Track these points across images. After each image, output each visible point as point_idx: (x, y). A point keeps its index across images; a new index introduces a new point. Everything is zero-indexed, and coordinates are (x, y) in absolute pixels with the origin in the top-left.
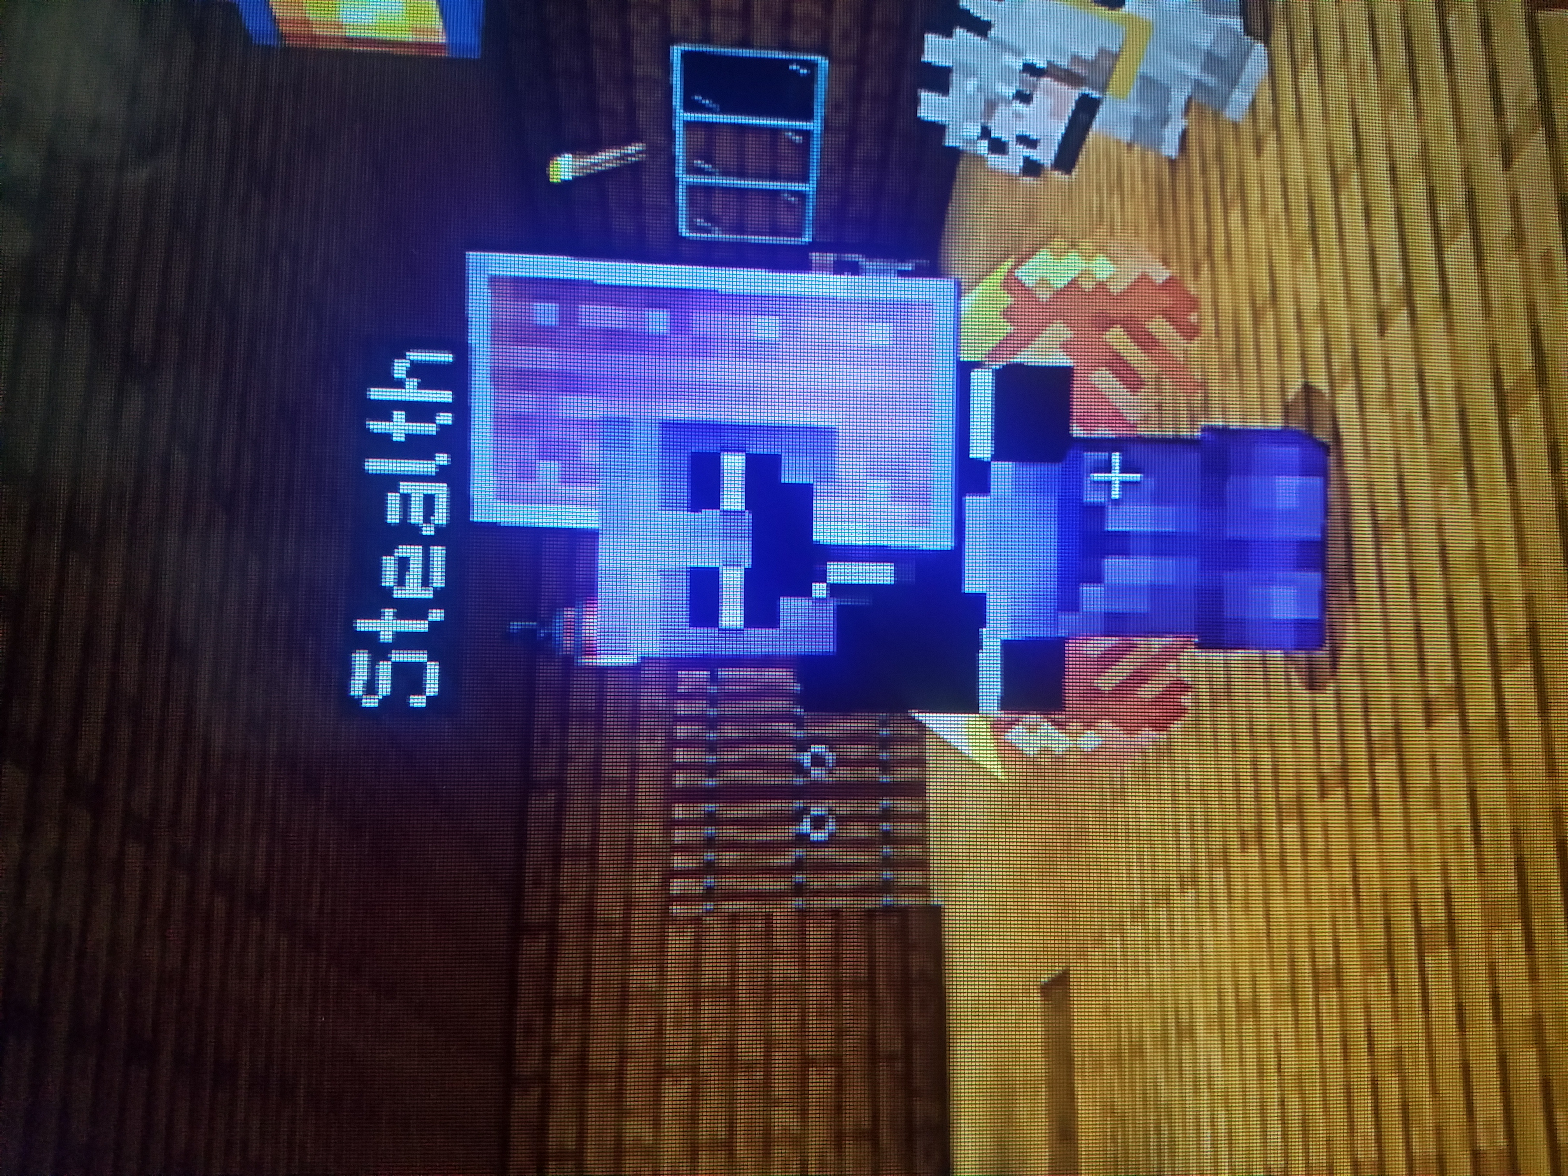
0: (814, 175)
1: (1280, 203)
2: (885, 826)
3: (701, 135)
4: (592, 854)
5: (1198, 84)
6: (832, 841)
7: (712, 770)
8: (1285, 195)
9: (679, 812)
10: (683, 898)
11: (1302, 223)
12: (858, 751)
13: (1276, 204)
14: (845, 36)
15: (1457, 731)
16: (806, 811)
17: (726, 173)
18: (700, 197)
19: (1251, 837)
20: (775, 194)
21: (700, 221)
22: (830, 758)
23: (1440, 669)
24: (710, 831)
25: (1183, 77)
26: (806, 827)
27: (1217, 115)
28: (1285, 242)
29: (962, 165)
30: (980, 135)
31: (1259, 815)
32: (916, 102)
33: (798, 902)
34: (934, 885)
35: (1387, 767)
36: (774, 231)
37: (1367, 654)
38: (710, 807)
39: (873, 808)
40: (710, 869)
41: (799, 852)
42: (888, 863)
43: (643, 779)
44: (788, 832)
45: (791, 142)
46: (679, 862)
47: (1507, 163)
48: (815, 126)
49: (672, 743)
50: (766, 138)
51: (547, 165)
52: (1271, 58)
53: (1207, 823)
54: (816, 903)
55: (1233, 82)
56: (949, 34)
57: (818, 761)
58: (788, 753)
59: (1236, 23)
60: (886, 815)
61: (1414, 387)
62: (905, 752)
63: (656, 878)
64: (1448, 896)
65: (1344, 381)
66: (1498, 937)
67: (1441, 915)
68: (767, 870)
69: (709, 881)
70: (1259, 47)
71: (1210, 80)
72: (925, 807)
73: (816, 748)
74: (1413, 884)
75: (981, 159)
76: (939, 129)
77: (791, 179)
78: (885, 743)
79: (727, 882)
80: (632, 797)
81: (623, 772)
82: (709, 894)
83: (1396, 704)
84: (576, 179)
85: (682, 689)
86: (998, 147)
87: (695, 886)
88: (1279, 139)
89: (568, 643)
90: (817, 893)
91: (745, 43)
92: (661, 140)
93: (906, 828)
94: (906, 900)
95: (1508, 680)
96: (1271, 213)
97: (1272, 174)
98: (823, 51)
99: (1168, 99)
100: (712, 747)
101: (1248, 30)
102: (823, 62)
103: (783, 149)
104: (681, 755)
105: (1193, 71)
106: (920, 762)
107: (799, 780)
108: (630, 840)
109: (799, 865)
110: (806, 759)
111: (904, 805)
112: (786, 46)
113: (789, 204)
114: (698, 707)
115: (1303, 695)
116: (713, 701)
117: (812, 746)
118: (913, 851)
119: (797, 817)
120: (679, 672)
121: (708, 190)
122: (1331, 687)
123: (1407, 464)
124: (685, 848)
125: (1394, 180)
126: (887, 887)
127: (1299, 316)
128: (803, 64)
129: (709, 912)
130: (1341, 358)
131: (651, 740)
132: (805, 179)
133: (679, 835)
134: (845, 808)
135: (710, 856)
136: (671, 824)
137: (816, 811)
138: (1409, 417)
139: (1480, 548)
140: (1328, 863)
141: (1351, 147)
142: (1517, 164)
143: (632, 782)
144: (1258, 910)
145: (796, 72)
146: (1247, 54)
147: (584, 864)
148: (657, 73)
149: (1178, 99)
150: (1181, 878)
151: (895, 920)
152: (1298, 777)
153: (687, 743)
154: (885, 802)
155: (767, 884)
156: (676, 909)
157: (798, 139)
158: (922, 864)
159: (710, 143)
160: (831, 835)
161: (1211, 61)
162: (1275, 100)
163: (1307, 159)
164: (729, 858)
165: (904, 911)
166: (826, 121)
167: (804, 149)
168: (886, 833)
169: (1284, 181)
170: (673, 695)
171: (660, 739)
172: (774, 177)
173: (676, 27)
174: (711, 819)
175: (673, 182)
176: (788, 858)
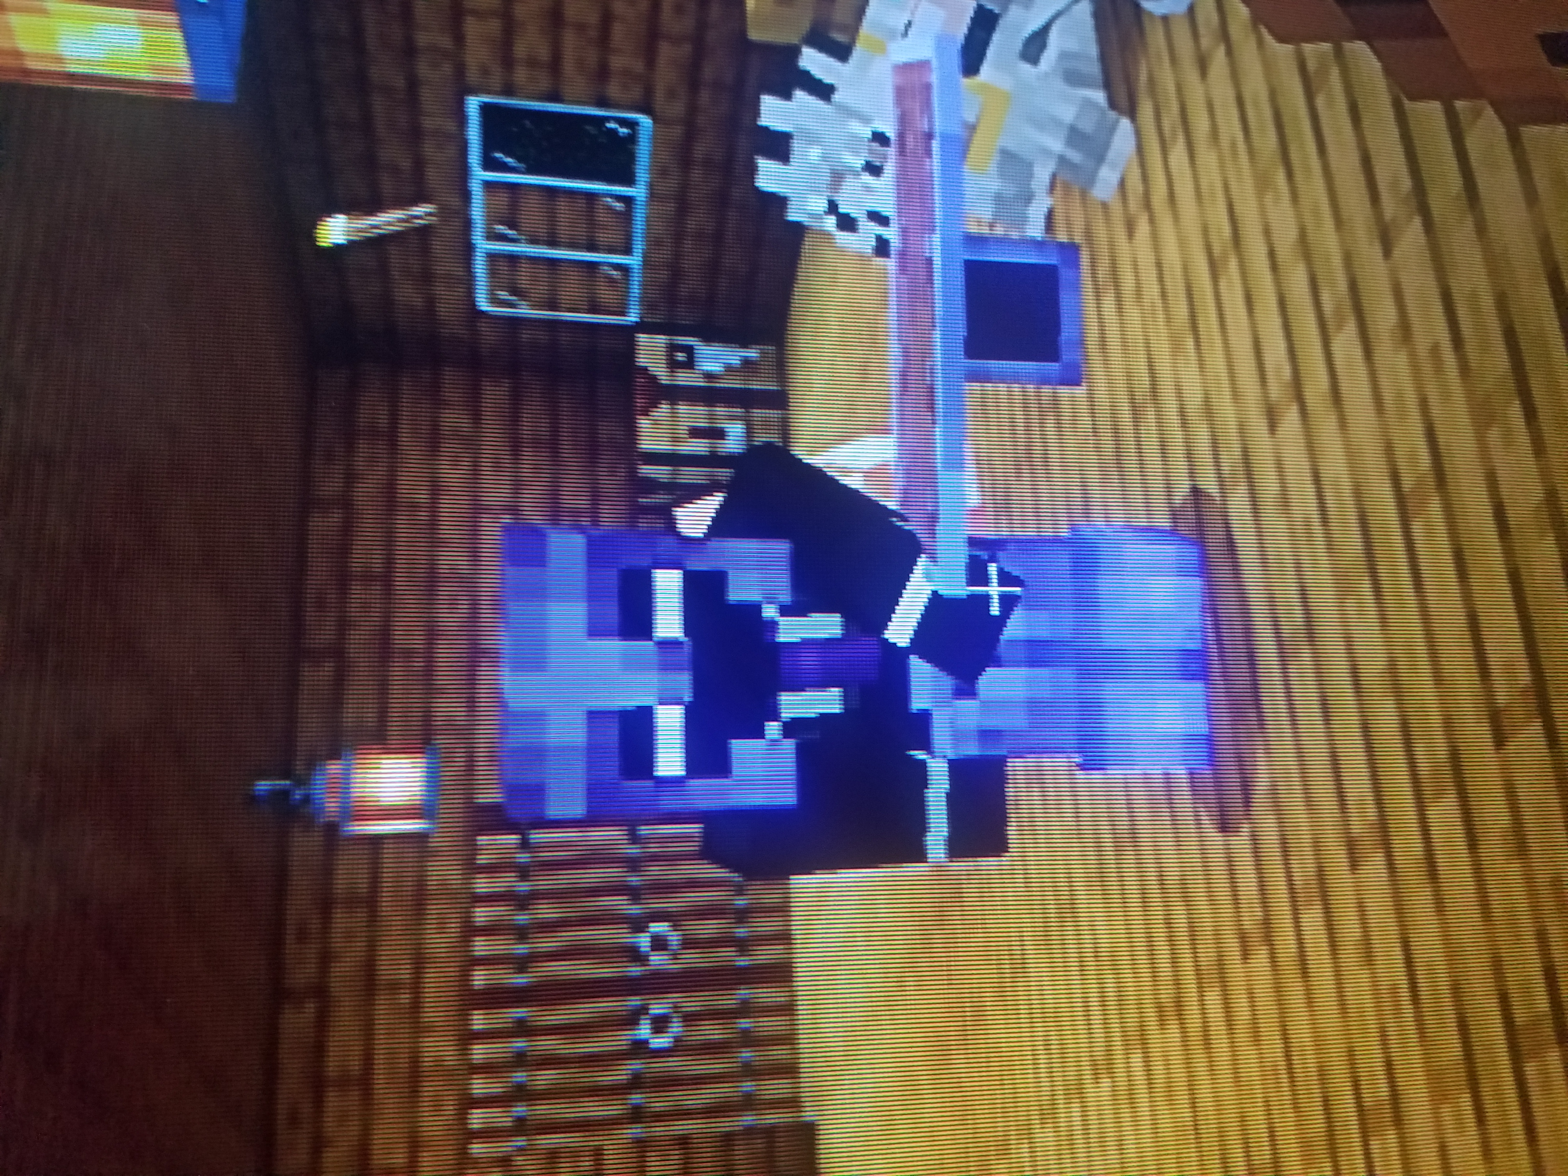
0: (639, 247)
1: (1155, 290)
2: (744, 1023)
3: (503, 198)
4: (365, 1082)
5: (1062, 160)
6: (678, 1048)
7: (522, 964)
8: (1161, 279)
9: (479, 1021)
10: (488, 1134)
11: (1181, 310)
12: (709, 928)
13: (1152, 290)
14: (671, 94)
15: (1384, 873)
16: (643, 1010)
17: (534, 241)
18: (503, 267)
19: (1170, 1011)
20: (592, 266)
21: (504, 295)
22: (674, 938)
23: (1361, 803)
24: (520, 1044)
25: (1046, 152)
26: (644, 1031)
27: (1084, 195)
28: (1163, 331)
29: (808, 244)
30: (826, 210)
31: (1177, 983)
32: (753, 170)
33: (635, 1131)
34: (806, 1097)
35: (1312, 919)
36: (594, 309)
37: (1282, 787)
38: (520, 1012)
39: (727, 1000)
40: (521, 1093)
41: (635, 1065)
42: (749, 1071)
43: (431, 978)
44: (620, 1040)
45: (610, 208)
46: (479, 1086)
47: (1387, 252)
48: (639, 192)
49: (470, 931)
50: (582, 203)
51: (314, 226)
52: (1138, 133)
53: (1120, 998)
54: (659, 1130)
55: (1100, 158)
56: (787, 95)
57: (659, 944)
58: (621, 936)
59: (1099, 96)
60: (745, 1009)
61: (1310, 490)
62: (765, 925)
63: (450, 1109)
64: (1389, 1066)
65: (1236, 484)
66: (1446, 1110)
67: (1384, 1091)
68: (595, 1091)
69: (520, 1109)
70: (1125, 123)
71: (1075, 156)
72: (793, 995)
73: (658, 928)
74: (1351, 1053)
75: (828, 235)
76: (779, 202)
77: (611, 250)
78: (742, 915)
79: (542, 1110)
80: (416, 1006)
81: (405, 973)
82: (521, 1126)
83: (1317, 845)
84: (351, 243)
85: (482, 859)
86: (847, 223)
87: (500, 1117)
88: (1152, 221)
89: (331, 805)
90: (659, 1117)
91: (555, 97)
92: (455, 201)
93: (769, 1024)
94: (771, 1118)
95: (1433, 813)
96: (1146, 300)
97: (1146, 258)
98: (646, 109)
99: (1030, 176)
100: (522, 933)
101: (1112, 104)
102: (645, 121)
103: (602, 217)
104: (481, 946)
105: (1056, 145)
106: (785, 938)
107: (635, 970)
108: (415, 1061)
109: (636, 1083)
110: (644, 941)
111: (767, 995)
112: (602, 103)
113: (611, 280)
114: (506, 882)
115: (1215, 838)
116: (524, 872)
117: (651, 925)
118: (779, 1053)
119: (632, 1019)
120: (479, 838)
121: (513, 259)
122: (1245, 829)
123: (1308, 574)
124: (488, 1069)
125: (1274, 267)
126: (749, 1103)
127: (1182, 412)
128: (623, 122)
129: (521, 1149)
130: (1231, 457)
131: (441, 927)
132: (627, 250)
133: (479, 1052)
134: (693, 1003)
135: (520, 1076)
136: (469, 1037)
137: (657, 1009)
138: (1307, 523)
139: (1392, 666)
140: (1256, 1037)
141: (1227, 231)
142: (1397, 253)
143: (416, 987)
144: (1182, 1098)
145: (614, 132)
146: (1112, 129)
147: (355, 1095)
148: (451, 126)
149: (1042, 174)
150: (1094, 1064)
151: (759, 1144)
152: (1217, 935)
153: (489, 930)
154: (743, 992)
155: (595, 1109)
156: (477, 1148)
157: (619, 206)
158: (790, 1070)
159: (514, 206)
160: (677, 1040)
161: (1075, 136)
162: (1145, 178)
163: (1182, 243)
164: (545, 1078)
165: (770, 1132)
166: (651, 186)
167: (627, 216)
168: (745, 1031)
169: (1159, 265)
170: (472, 868)
171: (454, 927)
172: (592, 247)
173: (473, 76)
174: (522, 1029)
175: (469, 249)
176: (621, 1073)
